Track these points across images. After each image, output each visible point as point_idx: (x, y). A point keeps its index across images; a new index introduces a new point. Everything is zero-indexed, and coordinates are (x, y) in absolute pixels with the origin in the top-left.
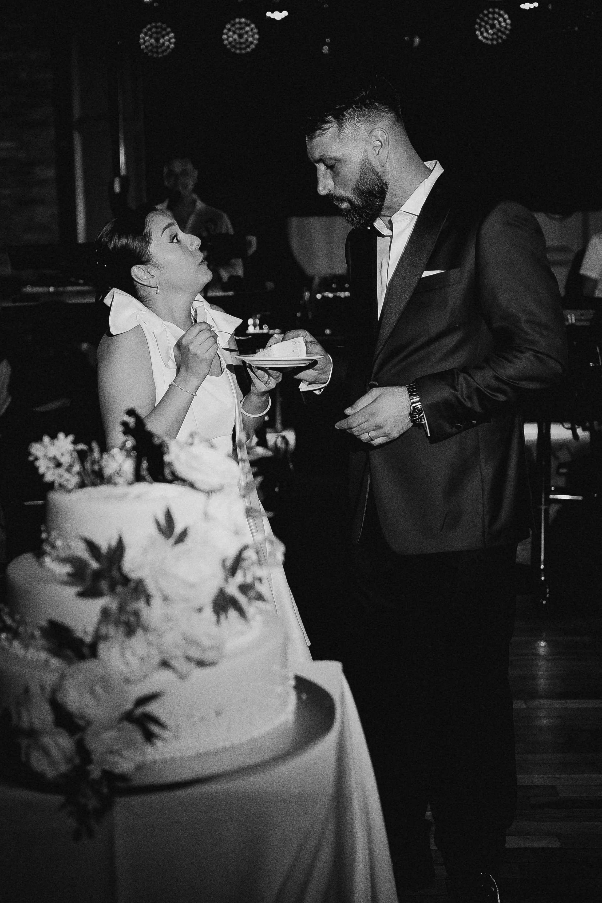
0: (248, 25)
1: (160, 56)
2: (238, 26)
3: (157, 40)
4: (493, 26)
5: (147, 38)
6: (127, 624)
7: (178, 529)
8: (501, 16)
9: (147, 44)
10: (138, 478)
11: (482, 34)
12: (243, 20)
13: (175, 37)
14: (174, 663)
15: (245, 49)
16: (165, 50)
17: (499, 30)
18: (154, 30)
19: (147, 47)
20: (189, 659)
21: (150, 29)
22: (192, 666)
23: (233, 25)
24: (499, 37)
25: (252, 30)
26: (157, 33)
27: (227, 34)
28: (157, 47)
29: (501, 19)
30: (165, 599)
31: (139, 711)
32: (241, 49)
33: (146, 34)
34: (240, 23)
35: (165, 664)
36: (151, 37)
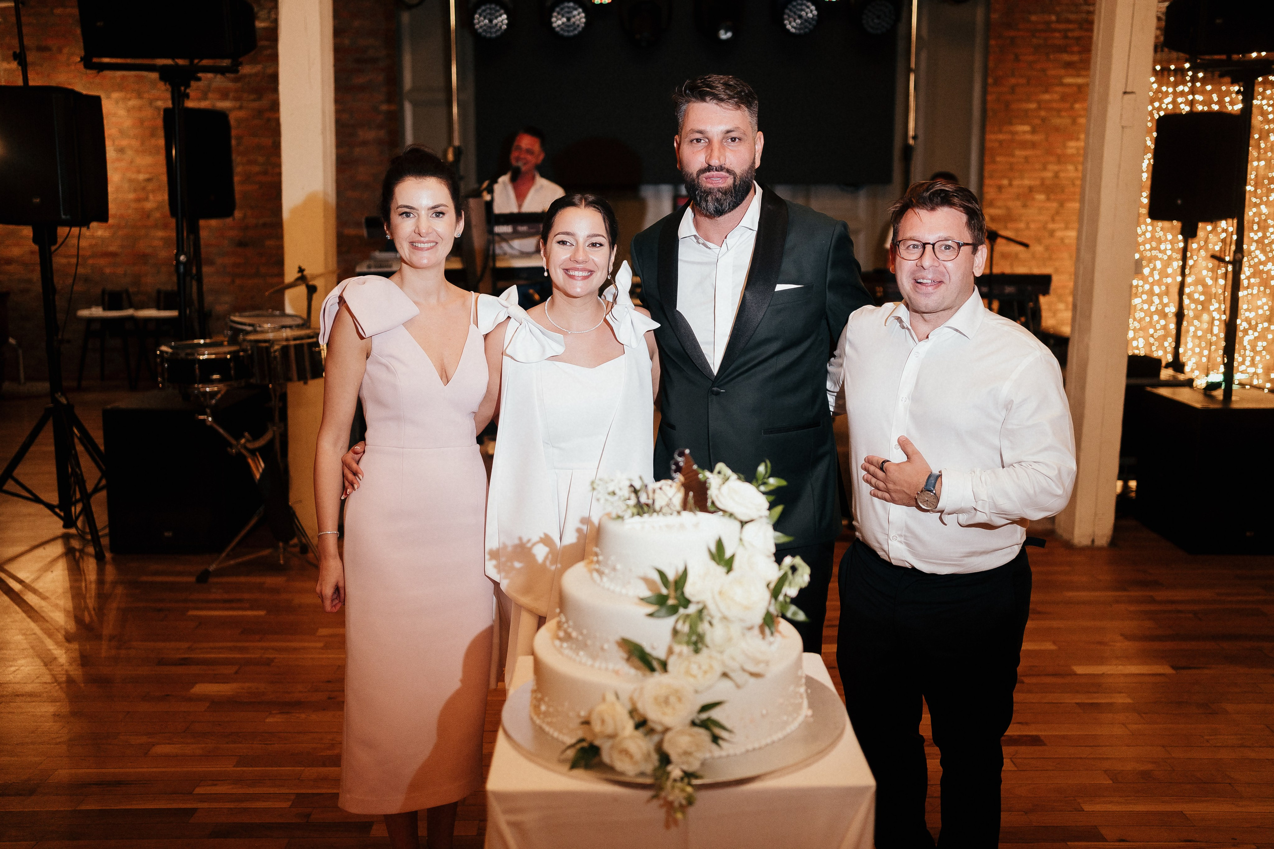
0: (576, 9)
1: (494, 35)
2: (566, 10)
3: (491, 21)
4: (800, 17)
5: (482, 18)
6: (695, 643)
7: (728, 554)
8: (808, 7)
9: (482, 24)
10: (685, 506)
11: (790, 23)
12: (571, 4)
13: (507, 19)
14: (732, 674)
15: (572, 31)
16: (498, 30)
17: (806, 21)
18: (488, 11)
19: (481, 27)
20: (744, 670)
21: (484, 11)
22: (747, 676)
23: (562, 9)
24: (806, 27)
25: (579, 14)
26: (490, 14)
27: (556, 17)
28: (490, 28)
29: (808, 10)
30: (725, 618)
31: (704, 716)
32: (568, 31)
33: (480, 15)
34: (569, 7)
35: (725, 675)
36: (485, 18)
